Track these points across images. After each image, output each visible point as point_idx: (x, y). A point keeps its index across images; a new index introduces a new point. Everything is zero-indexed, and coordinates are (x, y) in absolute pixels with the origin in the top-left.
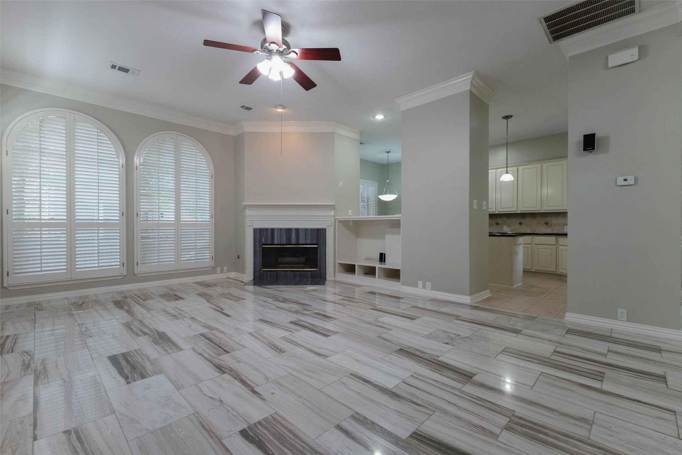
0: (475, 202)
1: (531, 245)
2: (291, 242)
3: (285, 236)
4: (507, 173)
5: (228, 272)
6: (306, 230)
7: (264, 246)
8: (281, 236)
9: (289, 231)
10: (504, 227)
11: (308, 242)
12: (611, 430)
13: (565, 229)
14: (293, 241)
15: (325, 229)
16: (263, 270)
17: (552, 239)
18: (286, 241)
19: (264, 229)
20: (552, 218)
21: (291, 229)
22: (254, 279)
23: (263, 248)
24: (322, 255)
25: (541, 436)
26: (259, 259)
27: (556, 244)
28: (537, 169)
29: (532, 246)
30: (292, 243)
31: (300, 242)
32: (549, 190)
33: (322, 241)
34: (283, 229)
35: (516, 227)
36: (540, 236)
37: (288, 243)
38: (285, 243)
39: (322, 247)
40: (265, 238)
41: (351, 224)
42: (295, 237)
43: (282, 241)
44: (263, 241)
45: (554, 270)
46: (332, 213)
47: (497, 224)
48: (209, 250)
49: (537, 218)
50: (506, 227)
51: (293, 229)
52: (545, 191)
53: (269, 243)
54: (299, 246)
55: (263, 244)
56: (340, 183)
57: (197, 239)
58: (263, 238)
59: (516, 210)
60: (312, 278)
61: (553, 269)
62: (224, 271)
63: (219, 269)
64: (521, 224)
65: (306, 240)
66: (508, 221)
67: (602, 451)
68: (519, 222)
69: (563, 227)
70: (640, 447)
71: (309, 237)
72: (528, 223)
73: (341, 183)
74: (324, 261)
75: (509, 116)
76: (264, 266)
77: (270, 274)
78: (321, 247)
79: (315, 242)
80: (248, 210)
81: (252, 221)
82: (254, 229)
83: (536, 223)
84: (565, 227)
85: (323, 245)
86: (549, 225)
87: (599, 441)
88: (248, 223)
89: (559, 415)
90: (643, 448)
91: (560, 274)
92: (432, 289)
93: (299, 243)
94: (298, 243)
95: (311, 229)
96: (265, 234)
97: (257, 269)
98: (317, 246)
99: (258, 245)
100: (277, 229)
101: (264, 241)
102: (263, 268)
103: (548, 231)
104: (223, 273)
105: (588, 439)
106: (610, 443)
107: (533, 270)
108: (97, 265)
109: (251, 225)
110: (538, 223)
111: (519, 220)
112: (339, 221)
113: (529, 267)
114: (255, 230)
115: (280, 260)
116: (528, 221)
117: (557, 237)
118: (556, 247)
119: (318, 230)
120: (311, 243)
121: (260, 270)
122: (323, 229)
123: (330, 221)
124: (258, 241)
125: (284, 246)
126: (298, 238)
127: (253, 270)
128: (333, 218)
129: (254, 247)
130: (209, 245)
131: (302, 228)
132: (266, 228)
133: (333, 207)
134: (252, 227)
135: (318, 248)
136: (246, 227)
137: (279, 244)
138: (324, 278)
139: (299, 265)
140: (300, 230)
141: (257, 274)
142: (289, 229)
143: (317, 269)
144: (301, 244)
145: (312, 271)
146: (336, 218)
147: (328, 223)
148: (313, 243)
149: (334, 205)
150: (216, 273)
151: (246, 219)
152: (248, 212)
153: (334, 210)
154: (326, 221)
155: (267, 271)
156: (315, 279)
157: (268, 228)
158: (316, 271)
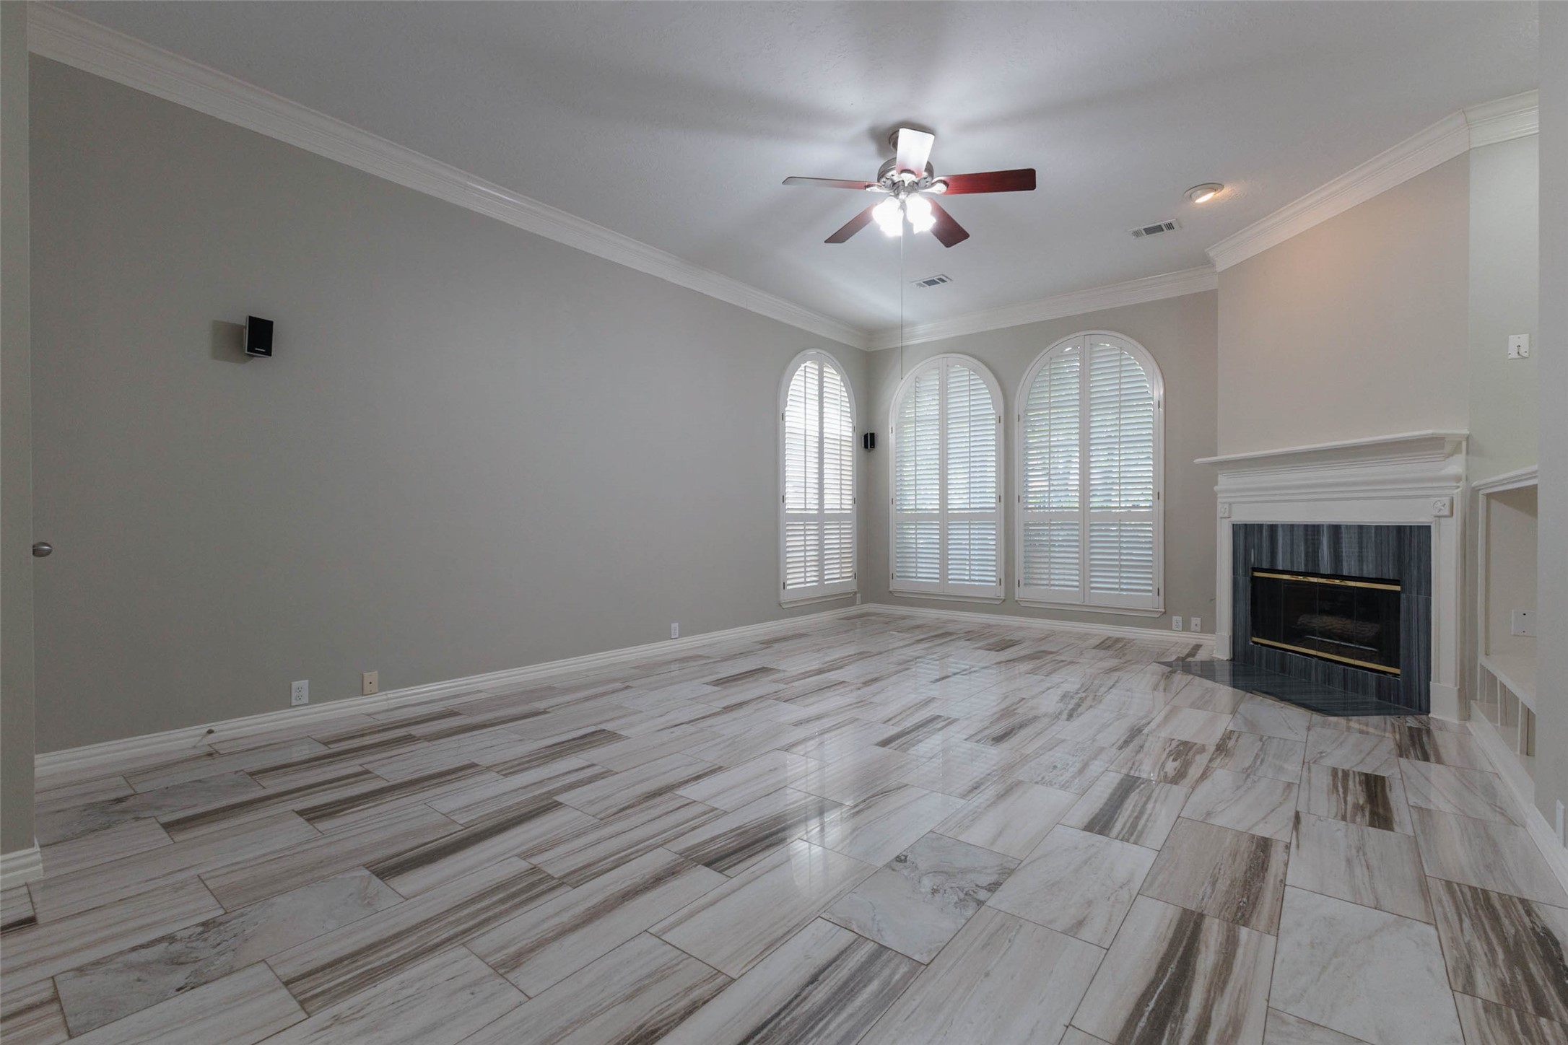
2: (1319, 566)
3: (1302, 548)
5: (1200, 632)
6: (1361, 529)
7: (1257, 574)
8: (1292, 548)
9: (1312, 531)
11: (1369, 570)
12: (463, 988)
14: (1325, 565)
15: (1428, 528)
16: (1255, 639)
18: (1306, 565)
19: (1253, 526)
21: (1319, 526)
22: (1234, 658)
23: (1254, 579)
24: (1415, 624)
25: (501, 896)
26: (1245, 607)
30: (1323, 571)
31: (1344, 570)
33: (1415, 572)
34: (1299, 526)
37: (1311, 570)
38: (1302, 569)
39: (1414, 595)
40: (1256, 552)
42: (1330, 553)
43: (1295, 565)
44: (1253, 560)
46: (1455, 466)
48: (1152, 573)
51: (1323, 525)
53: (1265, 566)
54: (1340, 582)
55: (1252, 568)
56: (1512, 337)
57: (1121, 545)
58: (1253, 551)
60: (1380, 695)
63: (1177, 620)
65: (1362, 563)
67: (429, 946)
70: (399, 1004)
71: (1370, 554)
73: (1517, 341)
74: (1422, 645)
76: (1257, 628)
77: (1268, 655)
78: (1411, 593)
79: (1391, 575)
80: (1223, 474)
81: (1227, 506)
82: (1233, 525)
85: (1419, 586)
87: (451, 956)
88: (1221, 510)
89: (542, 936)
90: (395, 1006)
93: (1342, 570)
94: (1339, 573)
95: (1379, 529)
96: (1256, 541)
97: (1240, 634)
98: (1398, 588)
99: (1241, 570)
100: (1284, 525)
101: (1254, 562)
102: (1253, 635)
104: (1190, 631)
105: (463, 944)
106: (436, 967)
108: (967, 578)
109: (1226, 515)
112: (1489, 496)
114: (1237, 529)
115: (1304, 619)
119: (1400, 529)
120: (1378, 577)
121: (1246, 642)
122: (1418, 526)
123: (1445, 496)
124: (1241, 558)
125: (1301, 578)
126: (1337, 557)
127: (1230, 637)
128: (1458, 487)
129: (1234, 574)
130: (1151, 561)
131: (1349, 524)
132: (1258, 525)
133: (1460, 443)
134: (1229, 520)
135: (1403, 596)
136: (1218, 519)
137: (1289, 570)
138: (1424, 707)
139: (1361, 647)
140: (1343, 530)
141: (1239, 649)
142: (1314, 526)
143: (1399, 668)
144: (1346, 574)
145: (1385, 673)
146: (1475, 484)
147: (1439, 505)
148: (1384, 577)
149: (1468, 433)
150: (1169, 627)
151: (1219, 500)
152: (1224, 482)
153: (1467, 453)
154: (1428, 496)
155: (1262, 645)
156: (1391, 702)
157: (1261, 523)
158: (1396, 675)
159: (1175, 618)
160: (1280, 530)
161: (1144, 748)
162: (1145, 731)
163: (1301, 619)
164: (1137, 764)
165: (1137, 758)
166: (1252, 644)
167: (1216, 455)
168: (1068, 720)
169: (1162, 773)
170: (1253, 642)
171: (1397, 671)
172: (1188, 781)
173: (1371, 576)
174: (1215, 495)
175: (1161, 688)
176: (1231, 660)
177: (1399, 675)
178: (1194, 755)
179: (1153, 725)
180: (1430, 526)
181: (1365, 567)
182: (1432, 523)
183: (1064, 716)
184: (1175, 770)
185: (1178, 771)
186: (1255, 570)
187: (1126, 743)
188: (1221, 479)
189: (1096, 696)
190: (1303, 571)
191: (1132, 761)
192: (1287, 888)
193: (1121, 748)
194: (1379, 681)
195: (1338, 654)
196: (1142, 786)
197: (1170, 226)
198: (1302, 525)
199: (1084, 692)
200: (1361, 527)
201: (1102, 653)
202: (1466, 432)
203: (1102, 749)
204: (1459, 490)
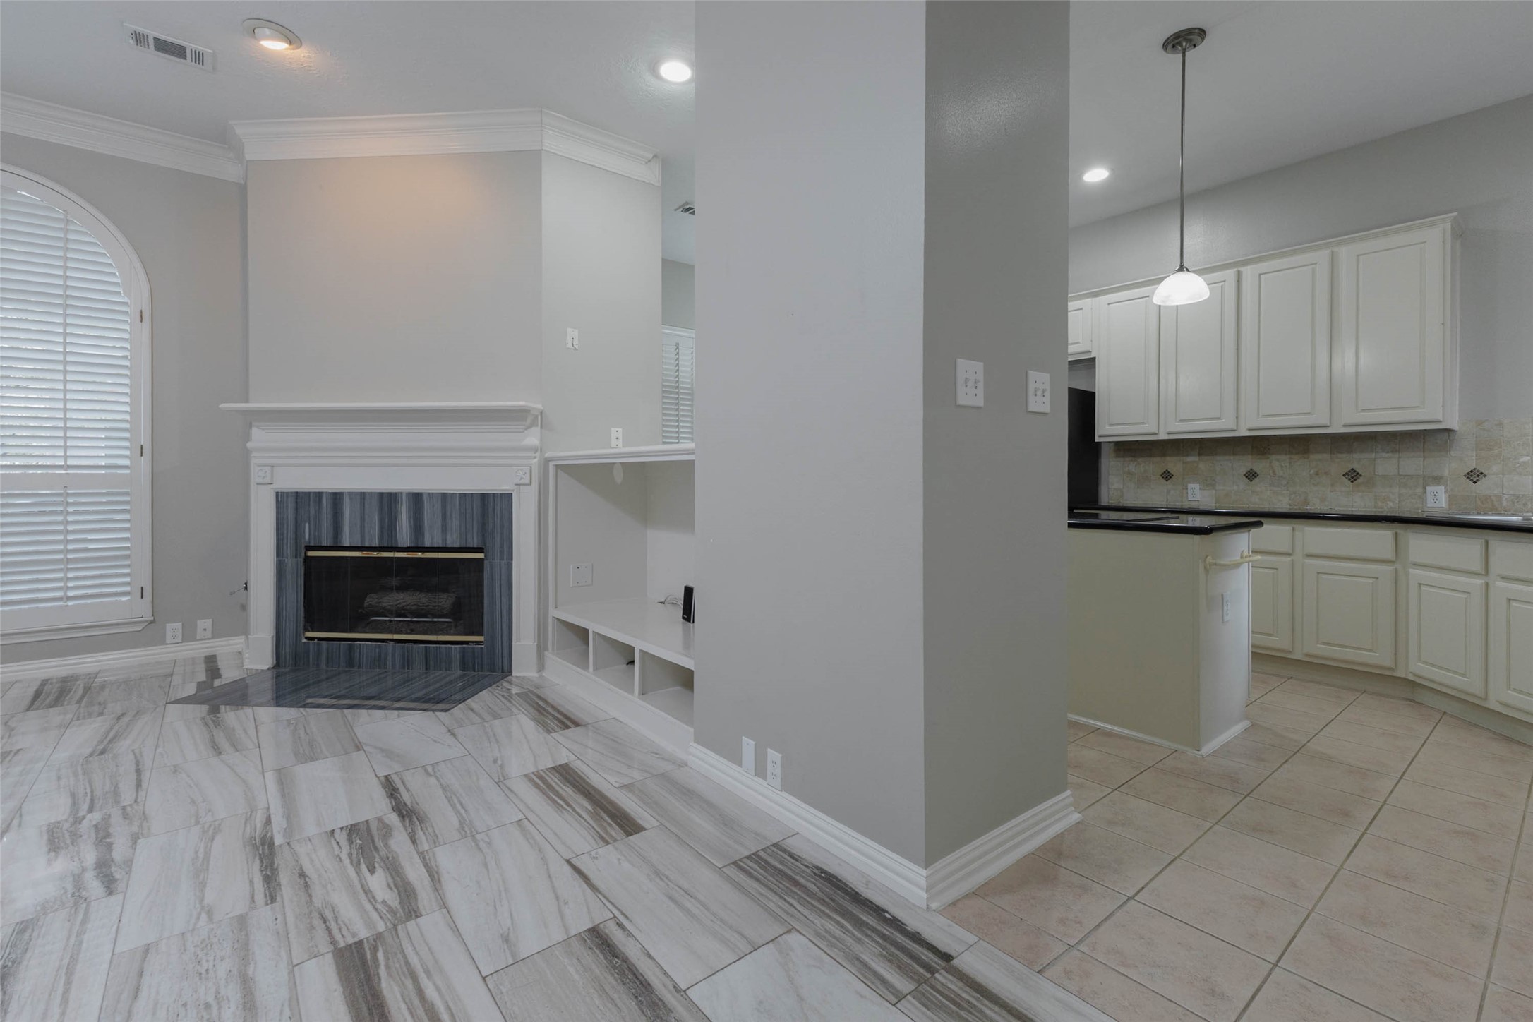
0: (970, 371)
1: (1289, 559)
2: (396, 540)
3: (376, 521)
4: (1182, 268)
5: (215, 635)
6: (445, 497)
7: (311, 554)
8: (363, 519)
9: (388, 501)
10: (1190, 486)
11: (453, 541)
13: (1429, 497)
14: (404, 539)
15: (510, 496)
16: (310, 634)
17: (1378, 539)
18: (381, 537)
19: (309, 494)
20: (1373, 455)
21: (396, 494)
22: (278, 664)
23: (308, 559)
24: (497, 590)
26: (295, 597)
27: (1394, 559)
28: (1314, 271)
29: (1293, 562)
30: (401, 544)
31: (426, 541)
32: (1362, 354)
33: (498, 539)
34: (371, 494)
35: (1235, 487)
36: (1327, 526)
37: (385, 545)
38: (376, 543)
39: (497, 561)
40: (312, 527)
41: (618, 476)
42: (410, 522)
43: (367, 538)
44: (307, 536)
45: (1388, 662)
46: (532, 438)
47: (1167, 476)
48: (129, 566)
49: (1313, 457)
50: (1197, 486)
51: (401, 493)
52: (1346, 361)
53: (324, 544)
54: (419, 555)
55: (306, 546)
56: (569, 330)
58: (307, 525)
59: (1231, 425)
60: (464, 666)
61: (1379, 657)
62: (200, 634)
63: (173, 628)
64: (1251, 475)
65: (446, 534)
66: (1204, 465)
68: (1244, 470)
69: (1419, 490)
71: (454, 524)
72: (1281, 474)
73: (572, 333)
74: (504, 609)
75: (1190, 32)
76: (312, 620)
77: (328, 650)
78: (494, 558)
79: (475, 543)
80: (258, 427)
81: (268, 468)
82: (277, 493)
83: (1312, 471)
84: (1429, 489)
85: (502, 552)
86: (1360, 480)
88: (256, 474)
91: (1411, 677)
92: (789, 785)
93: (423, 542)
94: (420, 545)
95: (463, 496)
96: (312, 512)
97: (288, 631)
98: (481, 556)
99: (289, 551)
100: (350, 494)
101: (309, 539)
102: (306, 630)
103: (1360, 503)
104: (195, 640)
107: (1298, 655)
109: (267, 480)
110: (1317, 474)
111: (1246, 462)
112: (557, 466)
113: (1278, 642)
114: (283, 498)
115: (371, 600)
116: (1279, 464)
117: (1400, 532)
118: (1396, 570)
119: (484, 496)
120: (462, 546)
121: (297, 636)
122: (501, 494)
123: (525, 465)
124: (290, 534)
125: (375, 554)
126: (417, 528)
127: (273, 637)
128: (535, 458)
129: (278, 556)
130: (127, 548)
131: (431, 492)
132: (315, 493)
133: (537, 417)
134: (271, 486)
135: (486, 563)
136: (253, 487)
137: (359, 545)
138: (506, 668)
139: (435, 620)
140: (425, 497)
141: (287, 650)
142: (390, 494)
143: (482, 635)
144: (428, 546)
145: (467, 643)
146: (546, 455)
147: (521, 473)
148: (468, 546)
149: (542, 408)
150: (162, 641)
151: (253, 461)
152: (260, 437)
153: (541, 427)
154: (511, 465)
155: (320, 639)
156: (474, 671)
157: (320, 491)
158: (478, 643)
159: (169, 626)
160: (346, 500)
161: (307, 873)
162: (278, 840)
163: (368, 600)
164: (329, 914)
165: (317, 902)
166: (305, 640)
167: (247, 401)
168: (110, 892)
169: (379, 906)
170: (306, 638)
171: (481, 638)
172: (425, 897)
173: (455, 546)
174: (246, 454)
175: (224, 744)
176: (273, 668)
177: (482, 642)
178: (386, 845)
179: (278, 823)
180: (512, 494)
181: (448, 537)
182: (513, 490)
183: (94, 886)
184: (391, 889)
185: (396, 885)
186: (309, 548)
187: (270, 878)
188: (256, 432)
189: (124, 808)
190: (377, 546)
191: (315, 914)
192: (690, 993)
193: (272, 899)
194: (463, 653)
195: (412, 632)
196: (380, 955)
197: (199, 58)
198: (375, 493)
199: (91, 810)
200: (444, 495)
201: (56, 716)
202: (540, 406)
203: (242, 921)
204: (536, 460)
